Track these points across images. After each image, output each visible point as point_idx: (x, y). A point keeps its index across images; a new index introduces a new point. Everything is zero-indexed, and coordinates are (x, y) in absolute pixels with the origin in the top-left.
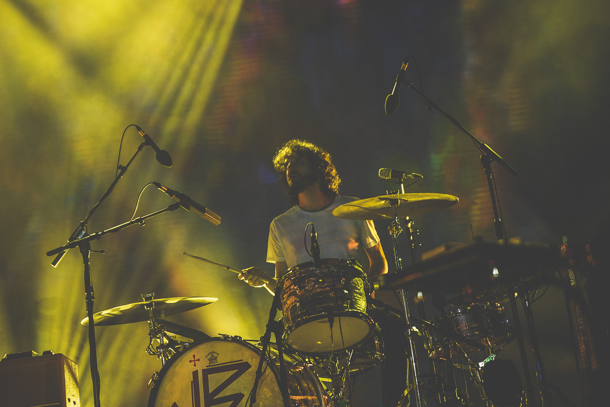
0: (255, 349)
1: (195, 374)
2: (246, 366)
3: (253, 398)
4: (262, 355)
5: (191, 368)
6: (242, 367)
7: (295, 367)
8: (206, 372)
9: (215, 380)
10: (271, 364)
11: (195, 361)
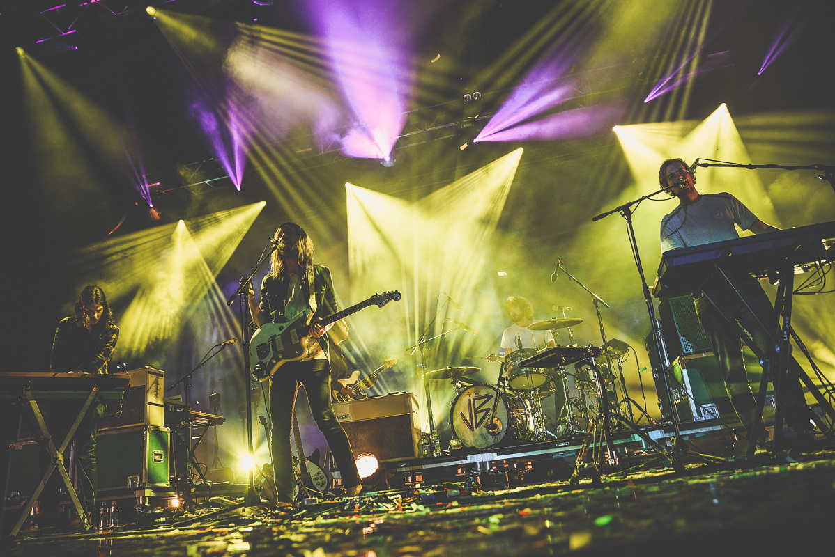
0: (494, 389)
1: (470, 400)
2: (491, 396)
3: (494, 410)
4: (497, 391)
5: (468, 398)
6: (489, 397)
7: (514, 396)
8: (474, 399)
9: (478, 403)
10: (501, 395)
11: (469, 394)
